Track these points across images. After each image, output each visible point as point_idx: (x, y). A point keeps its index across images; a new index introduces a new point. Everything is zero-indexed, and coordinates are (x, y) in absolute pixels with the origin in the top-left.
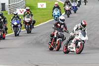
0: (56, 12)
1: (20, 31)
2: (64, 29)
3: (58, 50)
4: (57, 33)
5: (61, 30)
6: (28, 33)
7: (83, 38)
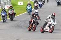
0: (29, 8)
1: (6, 19)
2: (38, 18)
3: (34, 31)
4: (34, 20)
5: (36, 19)
6: (11, 20)
7: (54, 23)
